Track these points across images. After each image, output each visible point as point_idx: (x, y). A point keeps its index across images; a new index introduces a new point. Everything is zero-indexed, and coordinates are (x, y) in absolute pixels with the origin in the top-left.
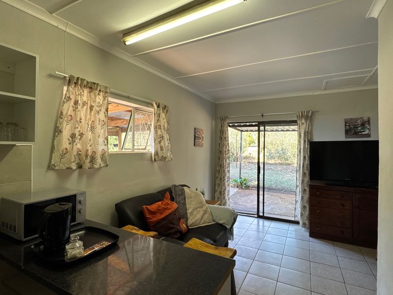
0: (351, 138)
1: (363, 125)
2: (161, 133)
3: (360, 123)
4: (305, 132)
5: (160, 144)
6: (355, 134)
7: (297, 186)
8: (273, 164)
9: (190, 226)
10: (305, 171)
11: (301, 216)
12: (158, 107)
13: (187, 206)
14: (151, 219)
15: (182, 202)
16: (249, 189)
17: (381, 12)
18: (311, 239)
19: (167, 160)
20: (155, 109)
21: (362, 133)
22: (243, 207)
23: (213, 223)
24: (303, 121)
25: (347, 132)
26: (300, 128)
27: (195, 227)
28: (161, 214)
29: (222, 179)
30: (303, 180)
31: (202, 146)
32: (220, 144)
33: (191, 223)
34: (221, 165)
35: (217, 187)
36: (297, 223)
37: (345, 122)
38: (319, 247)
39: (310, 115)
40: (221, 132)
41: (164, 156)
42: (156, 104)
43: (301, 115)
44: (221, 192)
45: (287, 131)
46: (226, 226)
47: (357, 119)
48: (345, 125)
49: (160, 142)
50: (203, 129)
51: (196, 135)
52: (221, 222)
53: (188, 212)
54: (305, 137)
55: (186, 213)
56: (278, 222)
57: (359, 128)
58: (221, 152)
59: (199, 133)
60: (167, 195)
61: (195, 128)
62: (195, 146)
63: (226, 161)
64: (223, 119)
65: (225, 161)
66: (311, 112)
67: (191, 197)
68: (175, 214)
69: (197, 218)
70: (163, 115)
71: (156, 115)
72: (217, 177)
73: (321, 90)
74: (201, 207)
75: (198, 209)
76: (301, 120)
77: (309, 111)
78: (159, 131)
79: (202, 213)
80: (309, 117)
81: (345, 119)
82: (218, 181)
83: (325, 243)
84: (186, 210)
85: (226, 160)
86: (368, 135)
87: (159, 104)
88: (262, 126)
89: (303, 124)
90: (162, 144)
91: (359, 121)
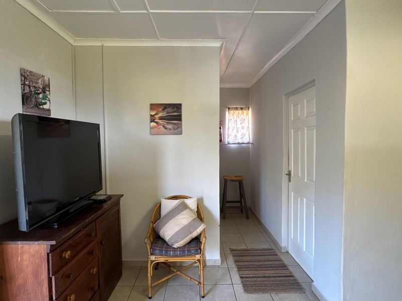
1: (44, 90)
6: (36, 106)
21: (44, 107)
47: (38, 77)
57: (41, 96)
86: (49, 112)
91: (40, 81)
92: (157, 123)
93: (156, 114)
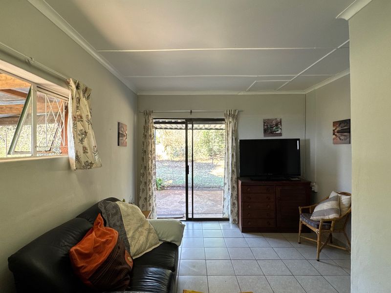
0: (268, 136)
1: (277, 125)
2: (82, 128)
3: (275, 124)
4: (233, 130)
5: (82, 143)
6: (271, 133)
7: (225, 184)
8: (178, 161)
9: (134, 255)
10: (233, 169)
11: (231, 213)
12: (77, 88)
13: (126, 229)
14: (85, 267)
15: (118, 224)
16: (164, 189)
17: (356, 13)
18: (245, 235)
19: (94, 166)
20: (72, 91)
21: (277, 132)
22: (165, 210)
23: (161, 243)
24: (230, 120)
25: (265, 131)
26: (227, 127)
27: (140, 255)
28: (100, 253)
29: (147, 183)
30: (232, 178)
31: (126, 146)
32: (143, 142)
33: (135, 250)
34: (145, 167)
35: (141, 193)
36: (227, 220)
37: (264, 122)
38: (253, 241)
39: (236, 114)
40: (144, 128)
41: (90, 162)
42: (75, 83)
43: (228, 114)
44: (146, 199)
45: (201, 129)
46: (176, 243)
47: (272, 120)
48: (264, 125)
49: (82, 141)
50: (126, 124)
51: (120, 132)
52: (169, 240)
53: (128, 236)
54: (232, 136)
55: (126, 239)
56: (208, 222)
57: (274, 128)
58: (145, 152)
59: (123, 129)
60: (100, 219)
61: (119, 123)
62: (119, 145)
63: (152, 163)
64: (147, 114)
65: (150, 162)
66: (237, 111)
67: (128, 215)
68: (119, 248)
69: (141, 242)
70: (84, 100)
71: (75, 100)
72: (141, 182)
73: (245, 91)
74: (142, 226)
75: (140, 229)
76: (229, 118)
77: (236, 110)
78: (79, 124)
79: (145, 233)
80: (235, 116)
81: (264, 120)
82: (142, 186)
83: (256, 236)
84: (125, 234)
85: (152, 161)
86: (280, 134)
87: (78, 84)
88: (190, 124)
89: (230, 122)
90: (85, 143)
91: (274, 122)
92: (336, 135)
93: (336, 129)
